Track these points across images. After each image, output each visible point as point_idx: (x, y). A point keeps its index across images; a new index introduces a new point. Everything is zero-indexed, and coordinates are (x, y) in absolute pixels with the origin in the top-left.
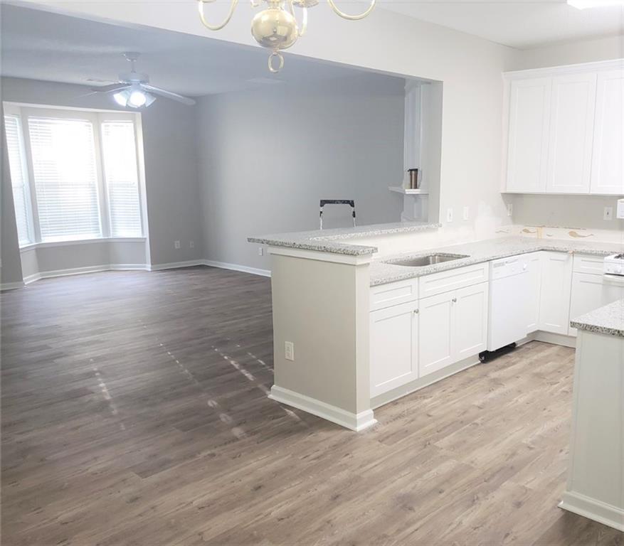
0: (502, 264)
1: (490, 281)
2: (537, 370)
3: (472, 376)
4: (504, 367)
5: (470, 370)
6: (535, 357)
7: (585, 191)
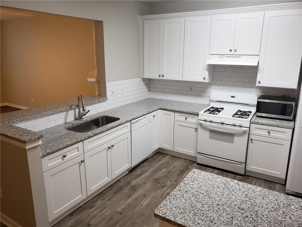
0: (138, 121)
1: (131, 131)
2: (156, 176)
3: (122, 185)
4: (140, 175)
5: (122, 180)
6: (157, 166)
7: (180, 79)
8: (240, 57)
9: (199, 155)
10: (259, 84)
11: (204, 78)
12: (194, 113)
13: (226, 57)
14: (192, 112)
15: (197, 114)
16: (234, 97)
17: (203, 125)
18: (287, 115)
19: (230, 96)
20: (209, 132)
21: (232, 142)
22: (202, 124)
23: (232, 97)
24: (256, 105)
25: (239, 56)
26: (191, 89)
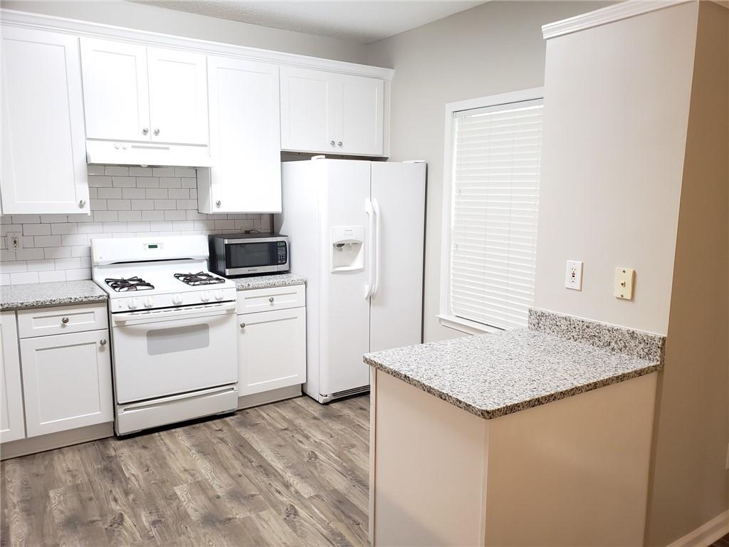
8: (168, 149)
9: (125, 410)
10: (219, 208)
11: (81, 205)
12: (91, 299)
13: (133, 147)
14: (86, 297)
15: (101, 298)
16: (156, 246)
17: (127, 323)
18: (280, 264)
19: (145, 245)
20: (146, 338)
21: (206, 344)
22: (125, 321)
23: (150, 247)
24: (207, 258)
25: (165, 146)
26: (15, 242)
